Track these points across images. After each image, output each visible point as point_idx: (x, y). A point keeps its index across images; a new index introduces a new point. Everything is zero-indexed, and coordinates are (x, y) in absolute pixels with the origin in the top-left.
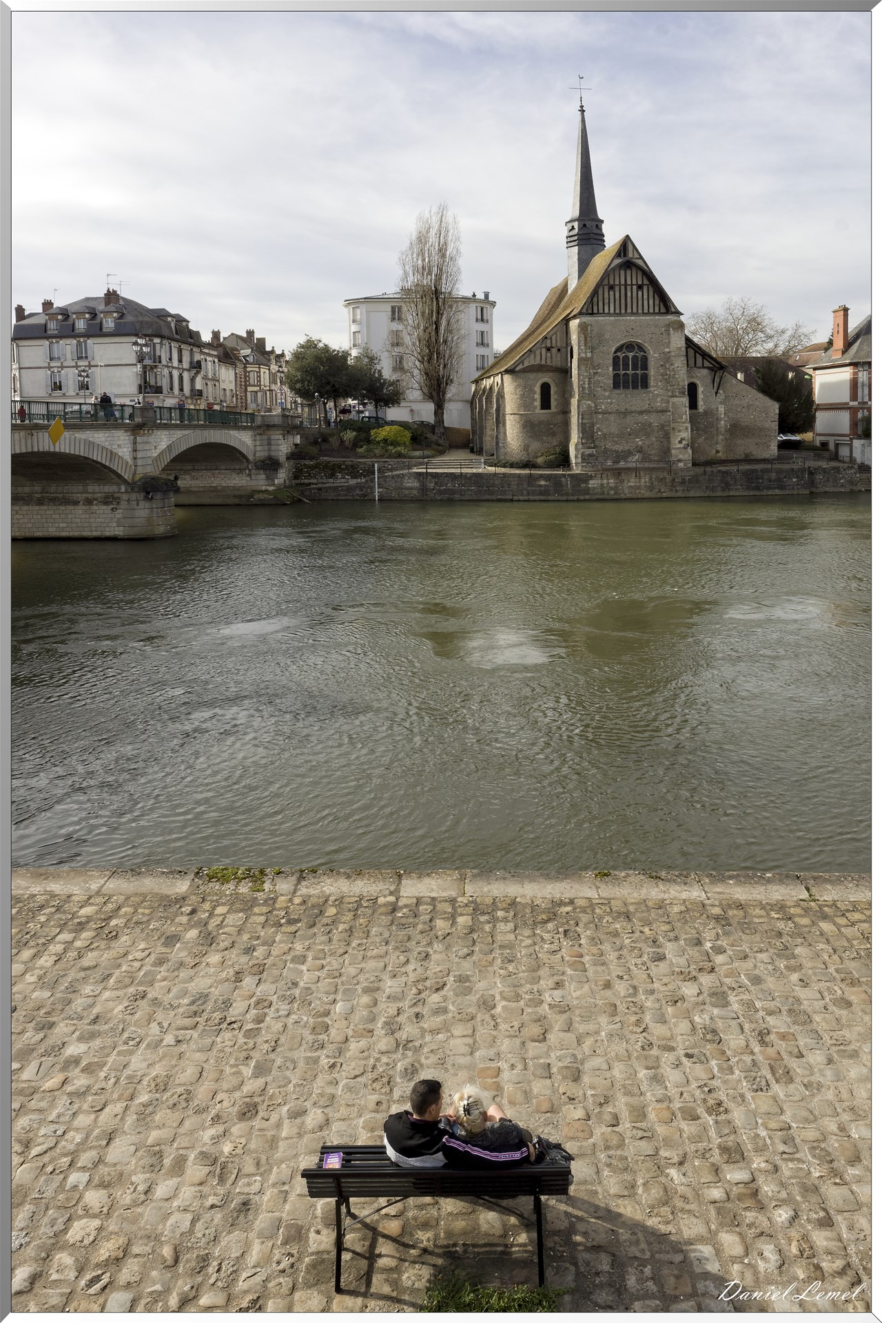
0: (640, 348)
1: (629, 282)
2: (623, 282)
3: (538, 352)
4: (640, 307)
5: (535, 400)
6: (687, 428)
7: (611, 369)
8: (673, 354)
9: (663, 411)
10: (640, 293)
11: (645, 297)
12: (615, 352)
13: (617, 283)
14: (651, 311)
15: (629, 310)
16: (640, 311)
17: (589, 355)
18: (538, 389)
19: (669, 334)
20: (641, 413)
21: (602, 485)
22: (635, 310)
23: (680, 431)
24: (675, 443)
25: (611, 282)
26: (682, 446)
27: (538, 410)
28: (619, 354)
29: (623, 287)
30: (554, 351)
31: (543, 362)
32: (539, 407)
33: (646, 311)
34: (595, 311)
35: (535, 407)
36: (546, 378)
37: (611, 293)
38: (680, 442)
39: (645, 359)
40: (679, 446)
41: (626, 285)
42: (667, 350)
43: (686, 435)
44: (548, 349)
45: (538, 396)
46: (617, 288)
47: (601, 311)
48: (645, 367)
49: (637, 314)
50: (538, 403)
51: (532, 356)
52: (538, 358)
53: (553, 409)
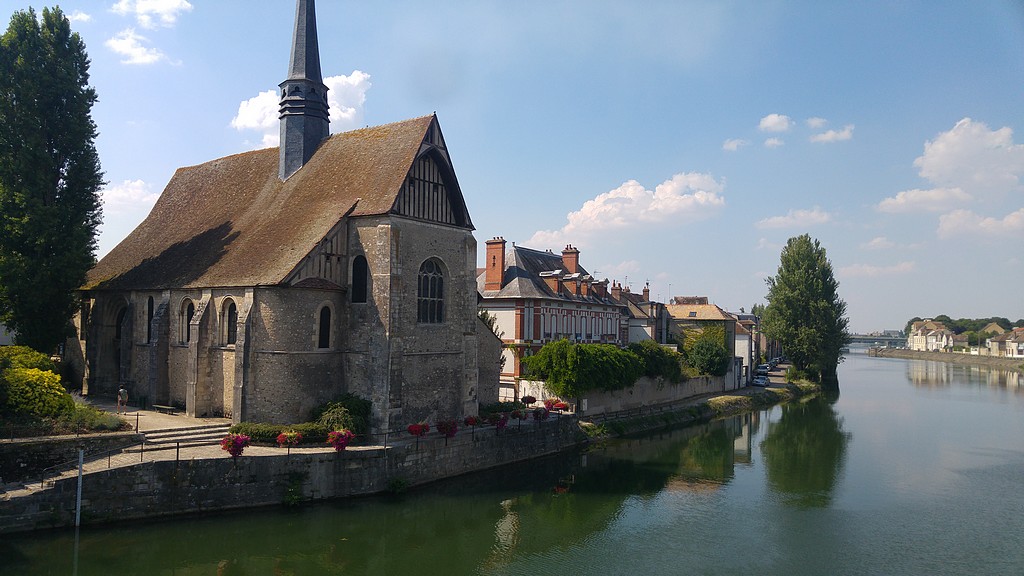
0: (438, 267)
1: (427, 178)
2: (422, 177)
3: (317, 260)
4: (435, 214)
5: (313, 333)
7: (416, 293)
8: (468, 279)
9: (457, 354)
10: (436, 194)
11: (440, 201)
12: (420, 270)
13: (417, 176)
14: (444, 220)
15: (426, 217)
16: (435, 219)
17: (400, 272)
18: (317, 316)
20: (439, 355)
21: (417, 462)
23: (470, 379)
24: (466, 397)
25: (412, 174)
27: (316, 350)
28: (421, 273)
29: (422, 183)
30: (334, 259)
31: (322, 276)
32: (317, 344)
33: (440, 220)
35: (313, 344)
36: (327, 300)
37: (411, 189)
38: (470, 394)
39: (442, 284)
40: (469, 398)
41: (424, 181)
42: (462, 273)
43: (475, 384)
44: (328, 257)
45: (316, 329)
46: (417, 183)
48: (441, 293)
50: (316, 338)
51: (310, 265)
52: (317, 268)
53: (331, 348)
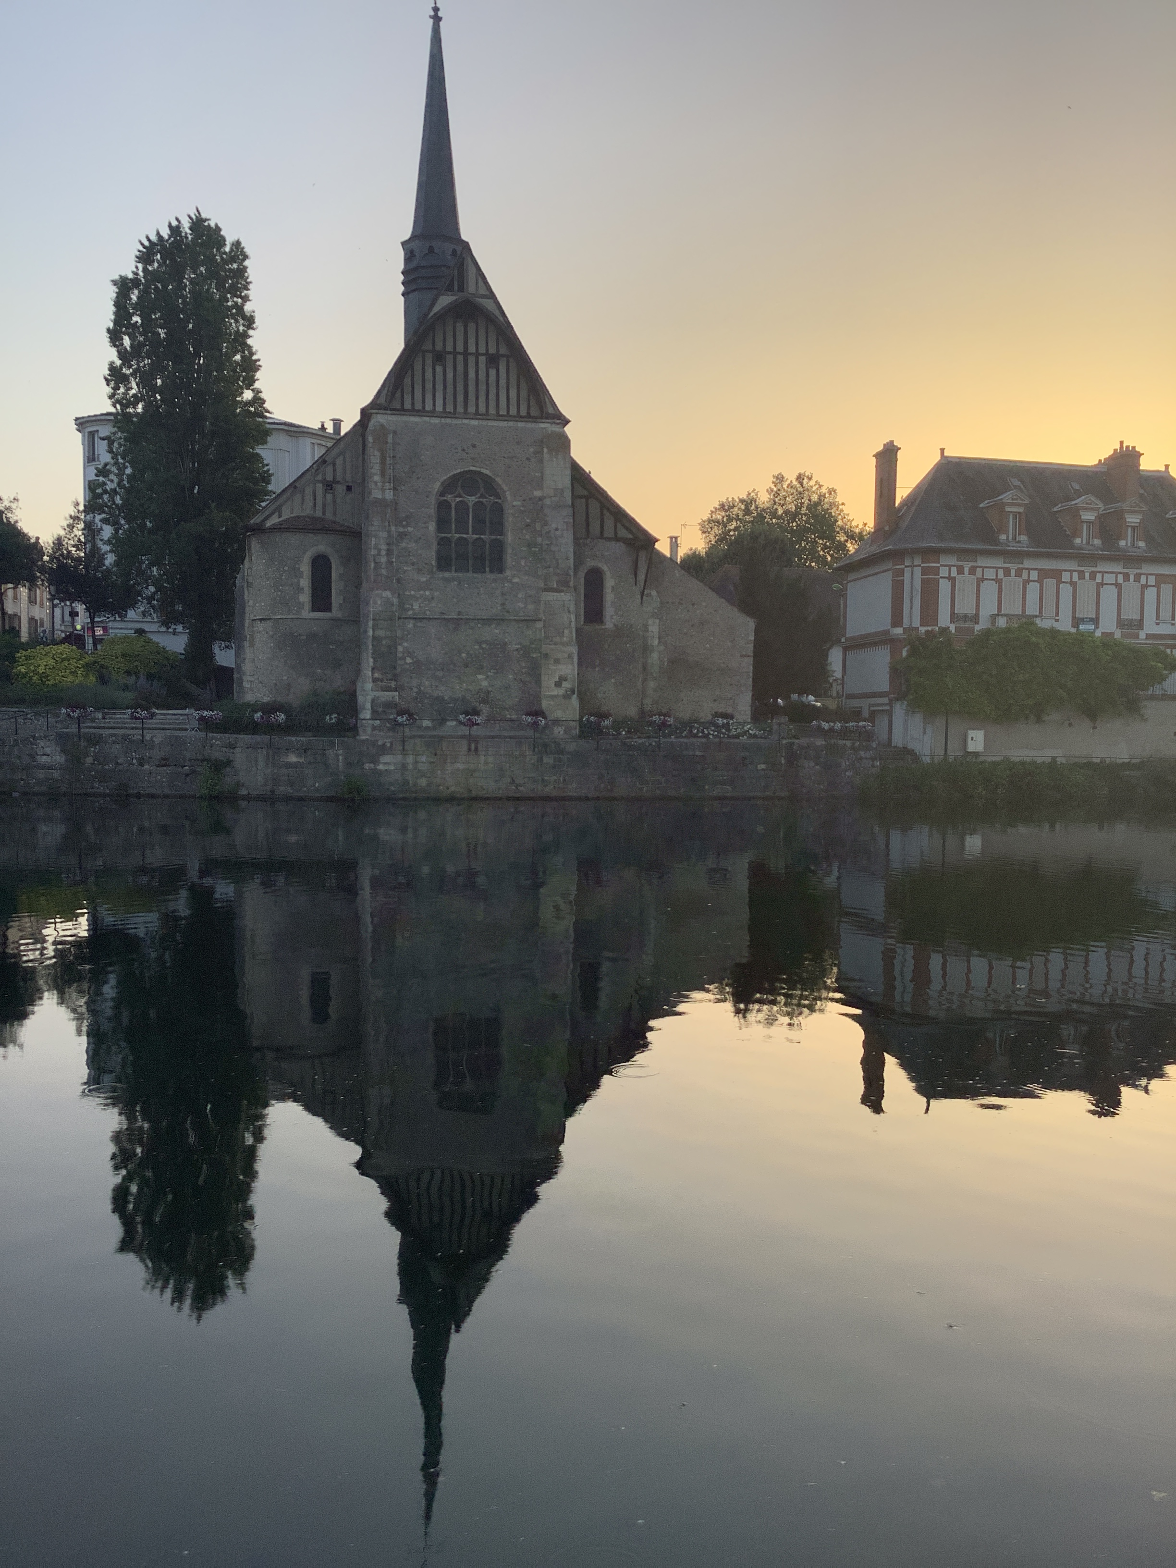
0: (489, 485)
1: (472, 349)
2: (460, 348)
3: (309, 491)
4: (492, 403)
5: (300, 590)
6: (570, 656)
7: (432, 527)
8: (548, 502)
9: (529, 621)
10: (493, 372)
11: (503, 382)
12: (442, 494)
13: (449, 348)
14: (513, 411)
15: (472, 409)
16: (492, 411)
17: (389, 495)
18: (305, 568)
19: (541, 461)
20: (487, 621)
21: (404, 767)
22: (482, 409)
23: (557, 661)
24: (550, 689)
25: (439, 347)
26: (560, 692)
27: (306, 613)
28: (449, 497)
29: (460, 358)
30: (340, 489)
31: (319, 513)
32: (307, 606)
33: (503, 412)
34: (407, 405)
35: (301, 605)
36: (321, 545)
37: (439, 369)
38: (558, 684)
39: (499, 510)
40: (556, 692)
41: (466, 354)
42: (538, 493)
43: (570, 670)
44: (329, 486)
45: (305, 583)
46: (449, 358)
47: (418, 406)
48: (498, 527)
49: (486, 416)
50: (305, 598)
51: (298, 498)
52: (309, 503)
53: (336, 612)
